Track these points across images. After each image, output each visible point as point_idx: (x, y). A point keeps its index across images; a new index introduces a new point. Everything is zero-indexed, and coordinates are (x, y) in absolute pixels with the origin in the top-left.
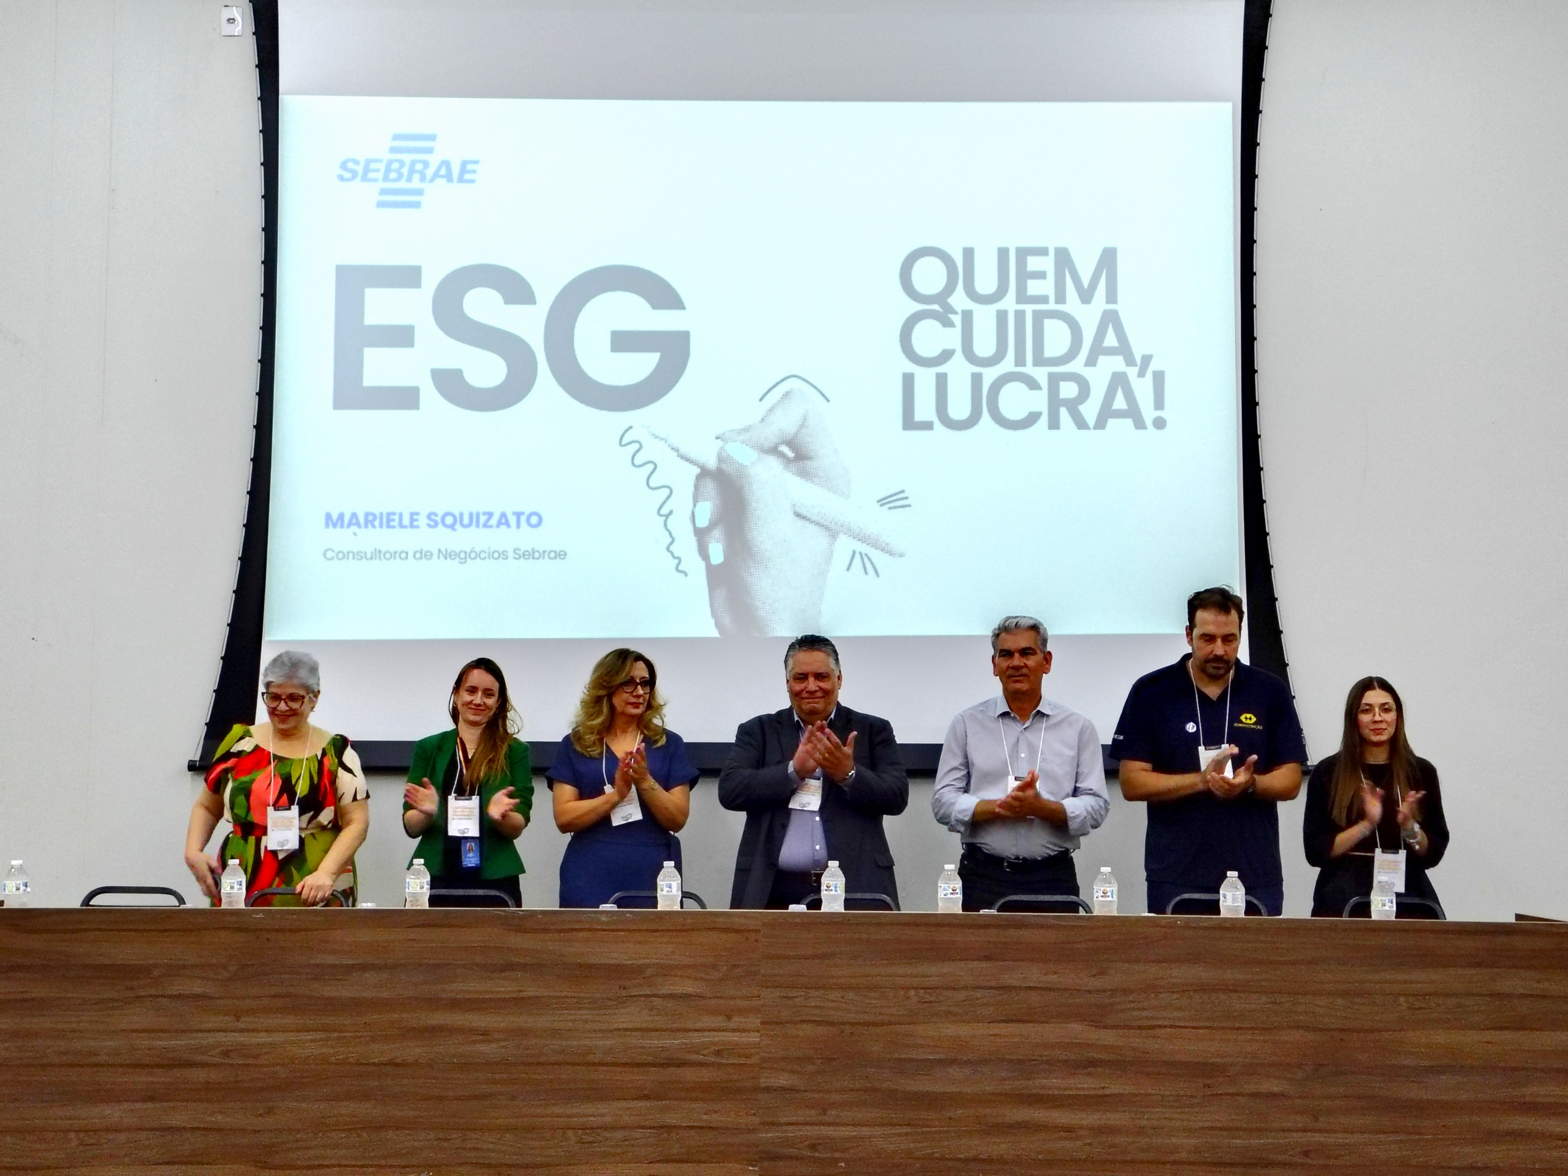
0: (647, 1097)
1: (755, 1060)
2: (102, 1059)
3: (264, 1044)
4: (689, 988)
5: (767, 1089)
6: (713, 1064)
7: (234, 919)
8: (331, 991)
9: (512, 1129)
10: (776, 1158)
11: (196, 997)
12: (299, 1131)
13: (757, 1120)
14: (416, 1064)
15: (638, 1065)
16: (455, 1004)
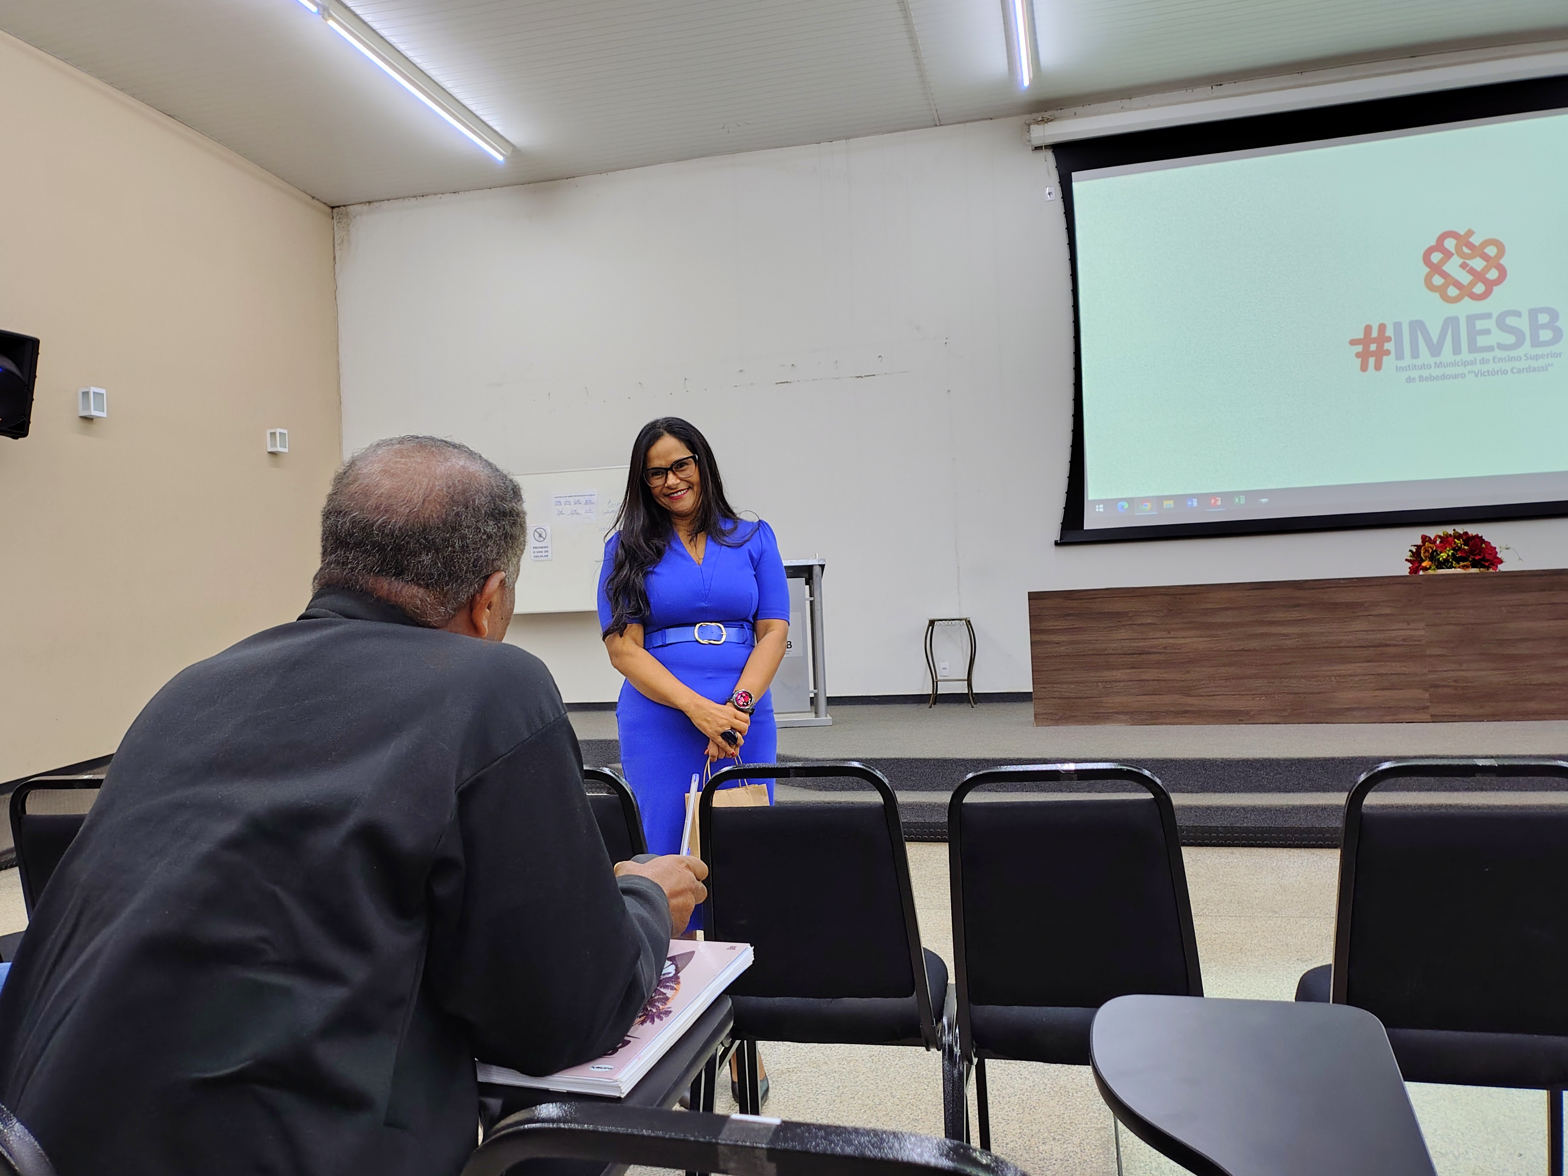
0: (1369, 661)
1: (1423, 642)
2: (1110, 652)
3: (1181, 644)
4: (1387, 611)
5: (1429, 656)
6: (1401, 645)
7: (1163, 590)
8: (1210, 620)
9: (1305, 677)
10: (1437, 686)
11: (1150, 624)
12: (1202, 680)
13: (1426, 670)
14: (1255, 650)
15: (1364, 647)
16: (1271, 623)
